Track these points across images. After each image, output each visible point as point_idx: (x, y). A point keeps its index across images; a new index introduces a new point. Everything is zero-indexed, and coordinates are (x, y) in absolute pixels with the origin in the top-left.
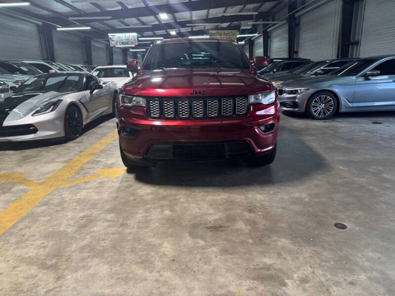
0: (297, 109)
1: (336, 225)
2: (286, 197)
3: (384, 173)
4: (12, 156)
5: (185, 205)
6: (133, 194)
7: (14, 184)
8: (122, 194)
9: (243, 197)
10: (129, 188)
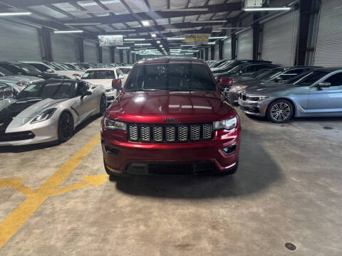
0: (258, 114)
1: (287, 245)
2: (245, 212)
3: (331, 186)
4: (13, 158)
5: (158, 219)
6: (113, 205)
7: (13, 191)
8: (104, 205)
9: (208, 212)
10: (110, 198)
